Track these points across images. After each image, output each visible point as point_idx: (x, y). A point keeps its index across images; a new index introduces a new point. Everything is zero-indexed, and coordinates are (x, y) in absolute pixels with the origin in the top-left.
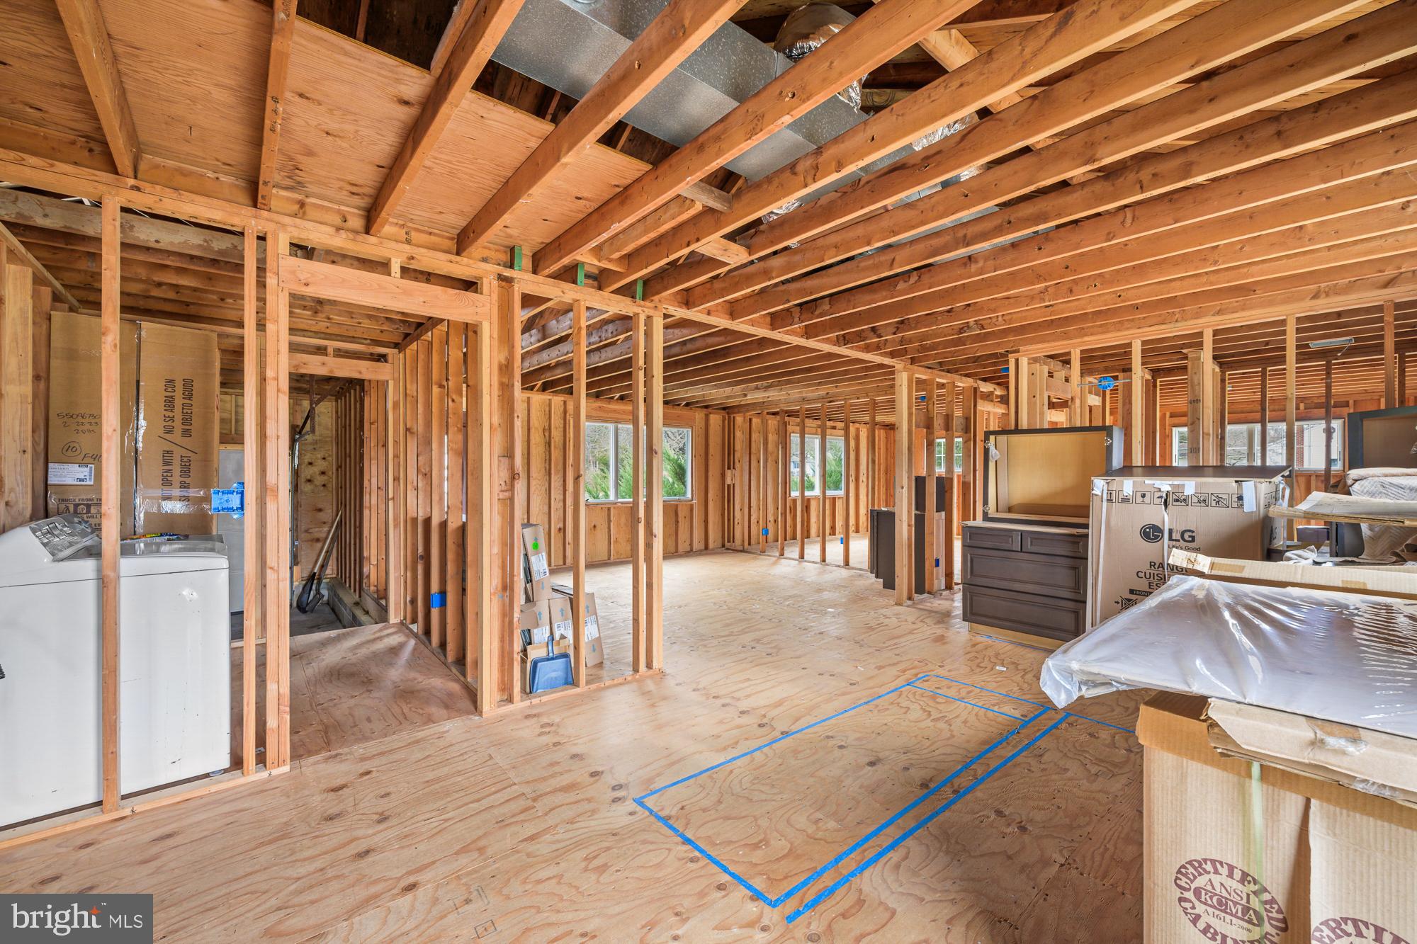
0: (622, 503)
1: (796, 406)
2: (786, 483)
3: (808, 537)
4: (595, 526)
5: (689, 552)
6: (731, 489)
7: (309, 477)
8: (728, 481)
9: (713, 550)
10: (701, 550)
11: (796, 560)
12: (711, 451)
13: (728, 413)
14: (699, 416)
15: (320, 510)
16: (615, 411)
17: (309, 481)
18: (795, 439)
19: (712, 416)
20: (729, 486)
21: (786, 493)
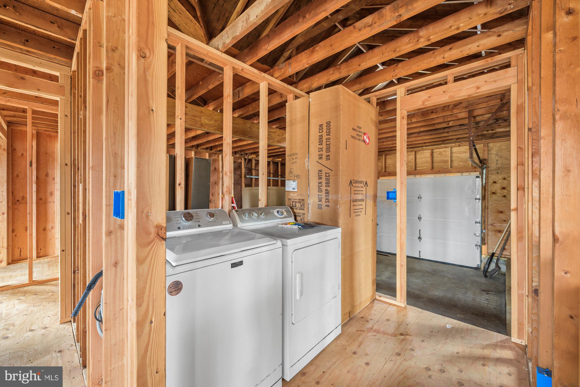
7: (494, 191)
15: (501, 212)
17: (494, 193)
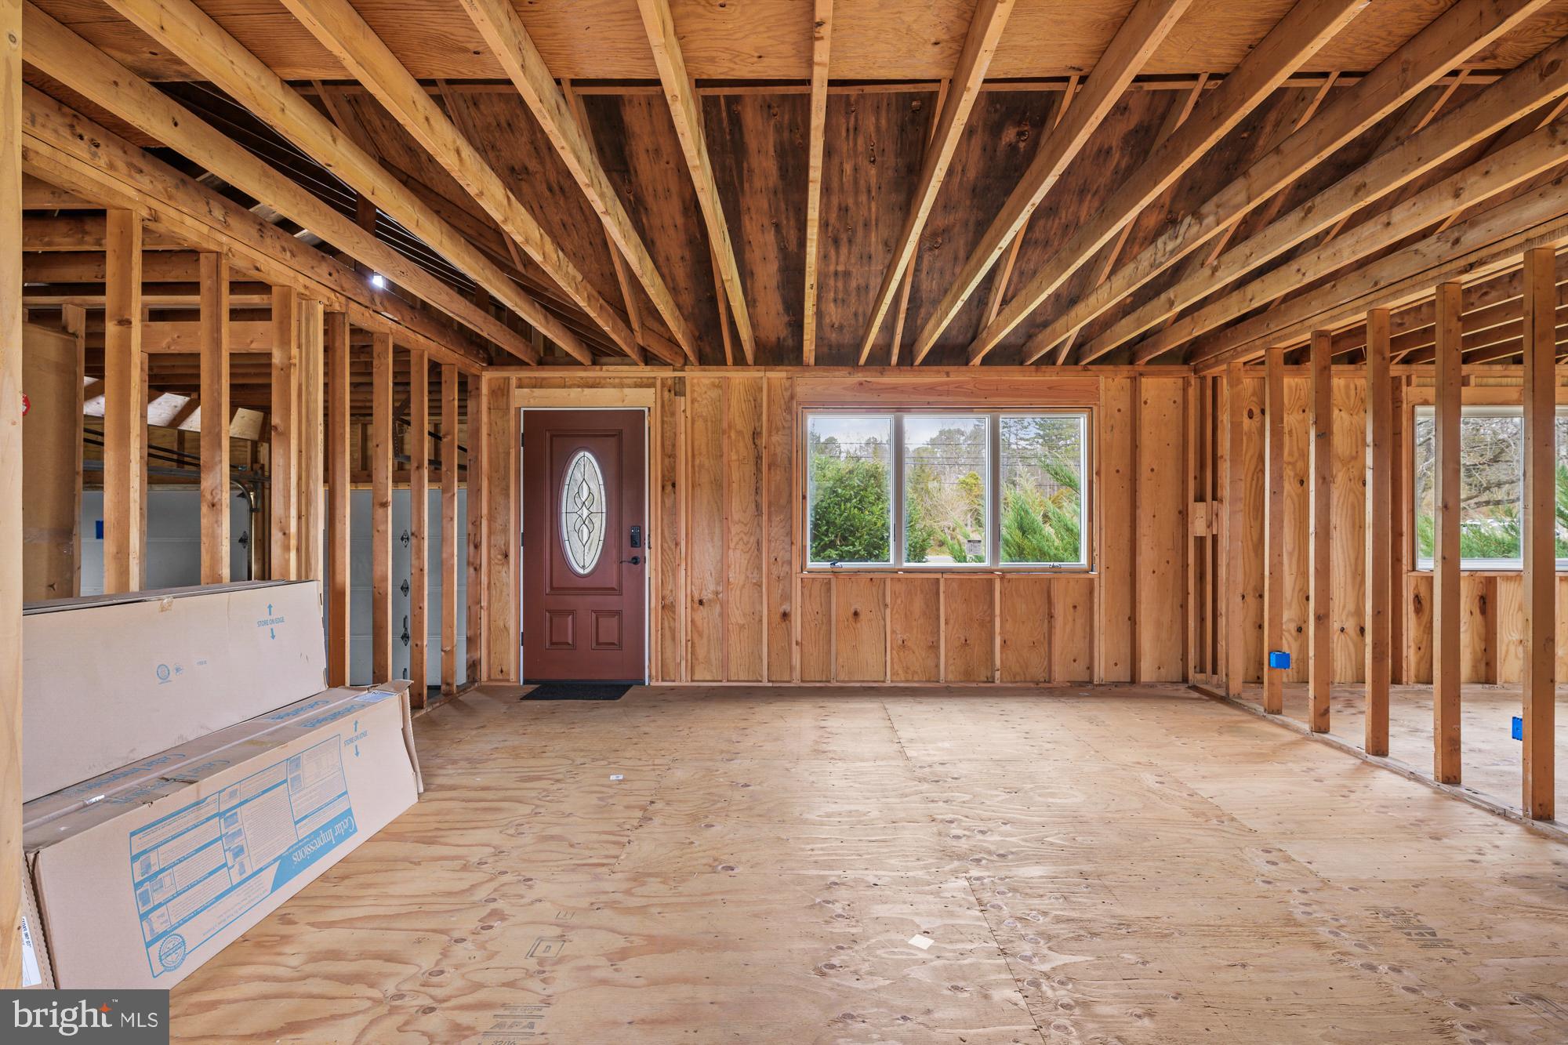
0: (907, 571)
1: (1357, 310)
2: (1397, 535)
3: (1397, 680)
4: (856, 614)
5: (1081, 684)
6: (1207, 549)
8: (1198, 527)
9: (1151, 685)
10: (1117, 684)
11: (1355, 755)
12: (1146, 460)
13: (1196, 371)
14: (1112, 384)
16: (894, 389)
18: (1425, 419)
19: (1146, 382)
20: (1200, 541)
21: (1397, 560)
